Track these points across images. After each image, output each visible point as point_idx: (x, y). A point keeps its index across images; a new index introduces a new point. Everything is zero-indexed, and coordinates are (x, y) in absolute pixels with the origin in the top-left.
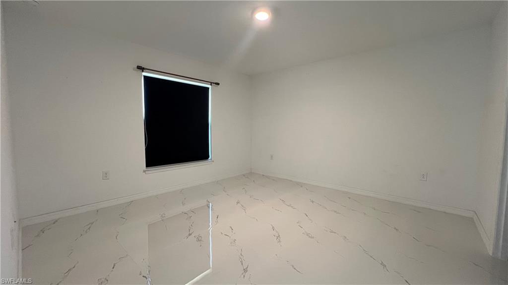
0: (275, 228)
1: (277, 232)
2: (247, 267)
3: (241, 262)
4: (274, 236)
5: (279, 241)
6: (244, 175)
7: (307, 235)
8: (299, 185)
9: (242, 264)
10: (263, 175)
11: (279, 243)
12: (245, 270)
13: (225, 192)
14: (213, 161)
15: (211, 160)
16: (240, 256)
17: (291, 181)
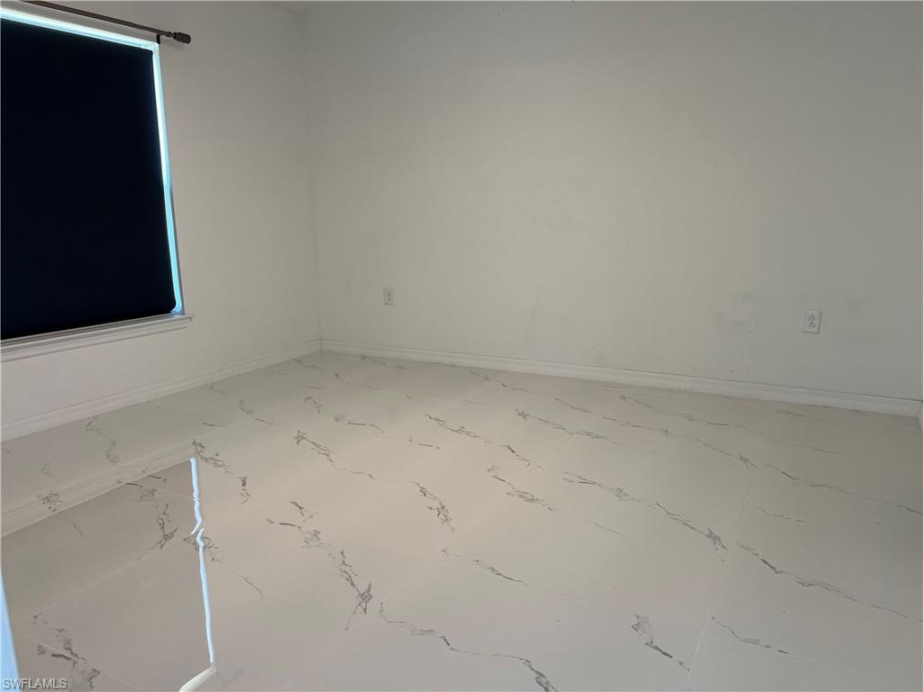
0: (428, 490)
1: (435, 498)
2: (369, 590)
3: (349, 579)
4: (431, 508)
5: (447, 519)
6: (298, 361)
7: (521, 496)
8: (480, 375)
9: (352, 584)
10: (363, 357)
11: (445, 524)
12: (366, 597)
13: (250, 412)
14: (190, 319)
15: (183, 312)
16: (343, 567)
17: (453, 366)
